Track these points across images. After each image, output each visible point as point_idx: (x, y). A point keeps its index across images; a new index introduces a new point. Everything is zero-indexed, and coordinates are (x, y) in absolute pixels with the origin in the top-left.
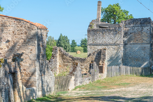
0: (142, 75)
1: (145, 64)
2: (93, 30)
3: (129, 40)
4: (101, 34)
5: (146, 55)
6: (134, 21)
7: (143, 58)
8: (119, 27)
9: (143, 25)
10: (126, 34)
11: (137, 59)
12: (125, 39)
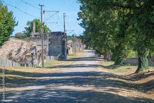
0: (58, 60)
1: (59, 55)
2: (33, 38)
3: (51, 43)
4: (37, 40)
5: (60, 50)
6: (54, 33)
7: (58, 52)
8: (47, 37)
9: (58, 35)
10: (49, 40)
11: (55, 53)
12: (50, 43)
